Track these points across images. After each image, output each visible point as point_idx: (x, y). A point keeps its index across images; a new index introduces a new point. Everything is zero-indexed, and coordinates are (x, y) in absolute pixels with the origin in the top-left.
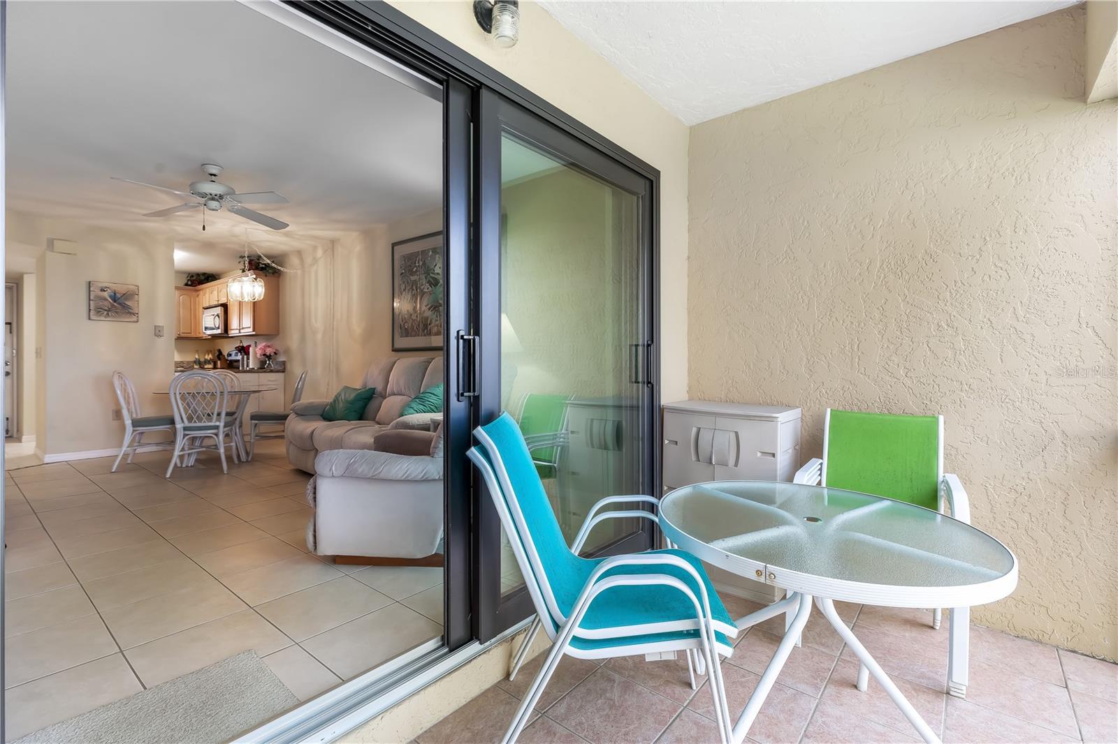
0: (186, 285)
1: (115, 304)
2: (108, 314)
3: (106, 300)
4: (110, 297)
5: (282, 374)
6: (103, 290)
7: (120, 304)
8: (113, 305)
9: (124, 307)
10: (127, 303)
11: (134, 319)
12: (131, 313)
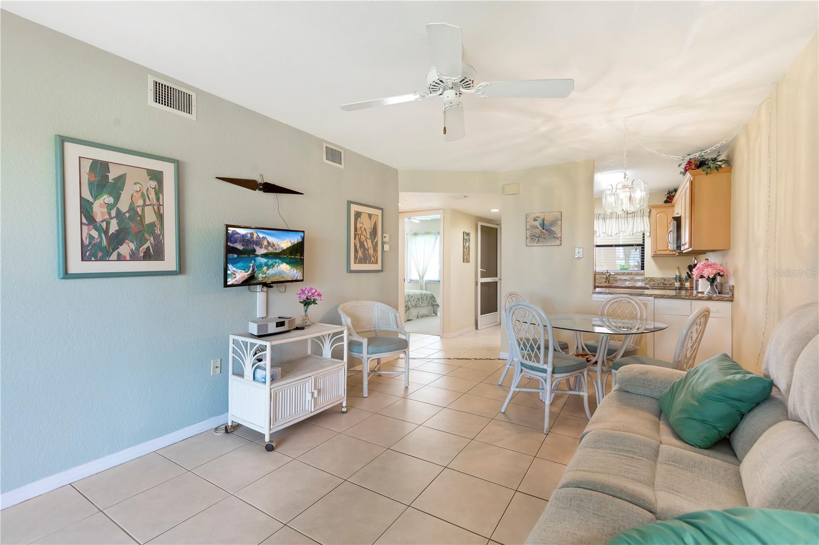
0: (666, 202)
1: (544, 231)
2: (538, 240)
3: (537, 228)
4: (540, 225)
5: (729, 304)
6: (535, 220)
7: (547, 230)
8: (542, 232)
9: (549, 232)
10: (553, 229)
11: (558, 242)
12: (555, 238)
